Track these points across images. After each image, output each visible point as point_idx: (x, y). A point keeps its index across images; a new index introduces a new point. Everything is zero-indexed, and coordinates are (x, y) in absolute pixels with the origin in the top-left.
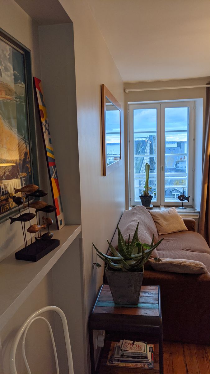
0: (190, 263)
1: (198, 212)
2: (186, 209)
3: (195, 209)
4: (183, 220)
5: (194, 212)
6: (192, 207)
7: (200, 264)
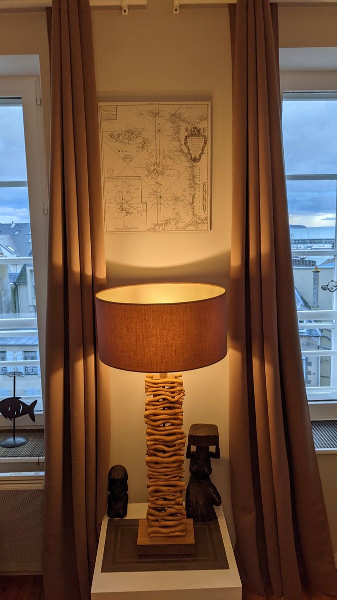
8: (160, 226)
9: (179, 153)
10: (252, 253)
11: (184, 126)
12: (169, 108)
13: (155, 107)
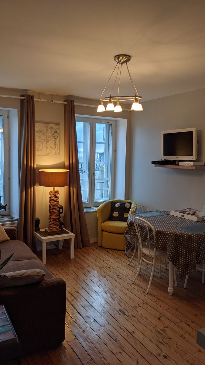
0: (31, 273)
1: (17, 220)
2: (3, 217)
3: (12, 217)
4: (4, 230)
5: (12, 221)
6: (9, 215)
7: (41, 272)
8: (47, 155)
9: (52, 137)
10: (71, 162)
11: (53, 130)
12: (50, 126)
13: (46, 125)
